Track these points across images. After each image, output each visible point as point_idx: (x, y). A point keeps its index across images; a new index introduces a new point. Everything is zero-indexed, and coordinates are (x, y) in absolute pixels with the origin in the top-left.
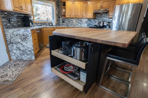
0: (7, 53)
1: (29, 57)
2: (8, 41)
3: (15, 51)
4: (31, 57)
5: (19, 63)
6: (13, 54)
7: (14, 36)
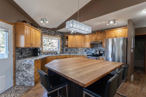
0: (13, 79)
1: (29, 83)
2: (16, 69)
3: (19, 78)
4: (31, 83)
5: (20, 89)
6: (18, 80)
7: (21, 65)
